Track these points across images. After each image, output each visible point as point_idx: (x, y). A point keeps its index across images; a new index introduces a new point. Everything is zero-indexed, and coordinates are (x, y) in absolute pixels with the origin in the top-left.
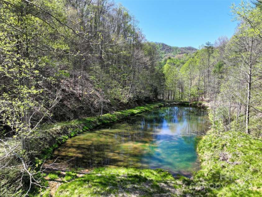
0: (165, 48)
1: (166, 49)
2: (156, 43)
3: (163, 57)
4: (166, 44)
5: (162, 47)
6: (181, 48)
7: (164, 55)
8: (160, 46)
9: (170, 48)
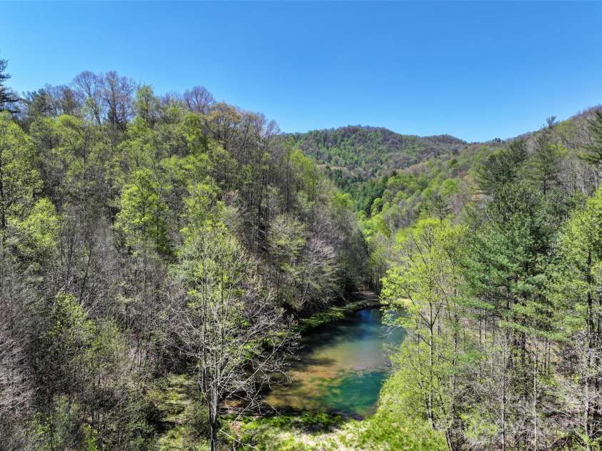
0: (388, 140)
1: (390, 141)
2: (368, 127)
3: (384, 159)
4: (391, 130)
5: (381, 136)
6: (426, 138)
7: (387, 155)
8: (377, 135)
9: (399, 141)
